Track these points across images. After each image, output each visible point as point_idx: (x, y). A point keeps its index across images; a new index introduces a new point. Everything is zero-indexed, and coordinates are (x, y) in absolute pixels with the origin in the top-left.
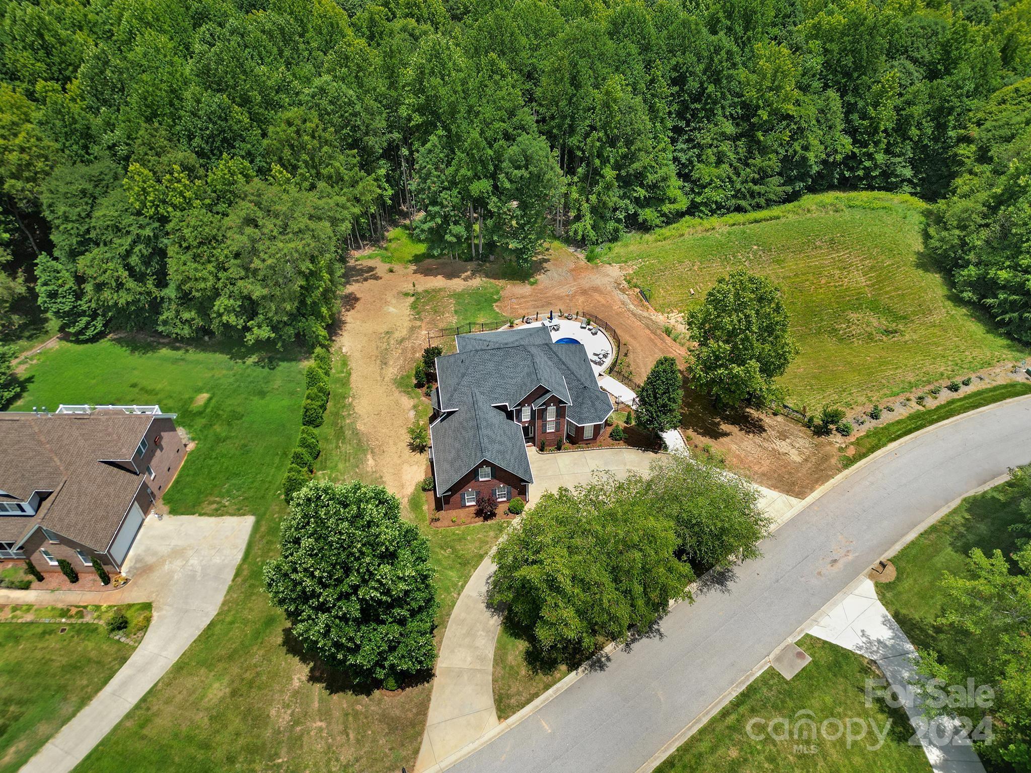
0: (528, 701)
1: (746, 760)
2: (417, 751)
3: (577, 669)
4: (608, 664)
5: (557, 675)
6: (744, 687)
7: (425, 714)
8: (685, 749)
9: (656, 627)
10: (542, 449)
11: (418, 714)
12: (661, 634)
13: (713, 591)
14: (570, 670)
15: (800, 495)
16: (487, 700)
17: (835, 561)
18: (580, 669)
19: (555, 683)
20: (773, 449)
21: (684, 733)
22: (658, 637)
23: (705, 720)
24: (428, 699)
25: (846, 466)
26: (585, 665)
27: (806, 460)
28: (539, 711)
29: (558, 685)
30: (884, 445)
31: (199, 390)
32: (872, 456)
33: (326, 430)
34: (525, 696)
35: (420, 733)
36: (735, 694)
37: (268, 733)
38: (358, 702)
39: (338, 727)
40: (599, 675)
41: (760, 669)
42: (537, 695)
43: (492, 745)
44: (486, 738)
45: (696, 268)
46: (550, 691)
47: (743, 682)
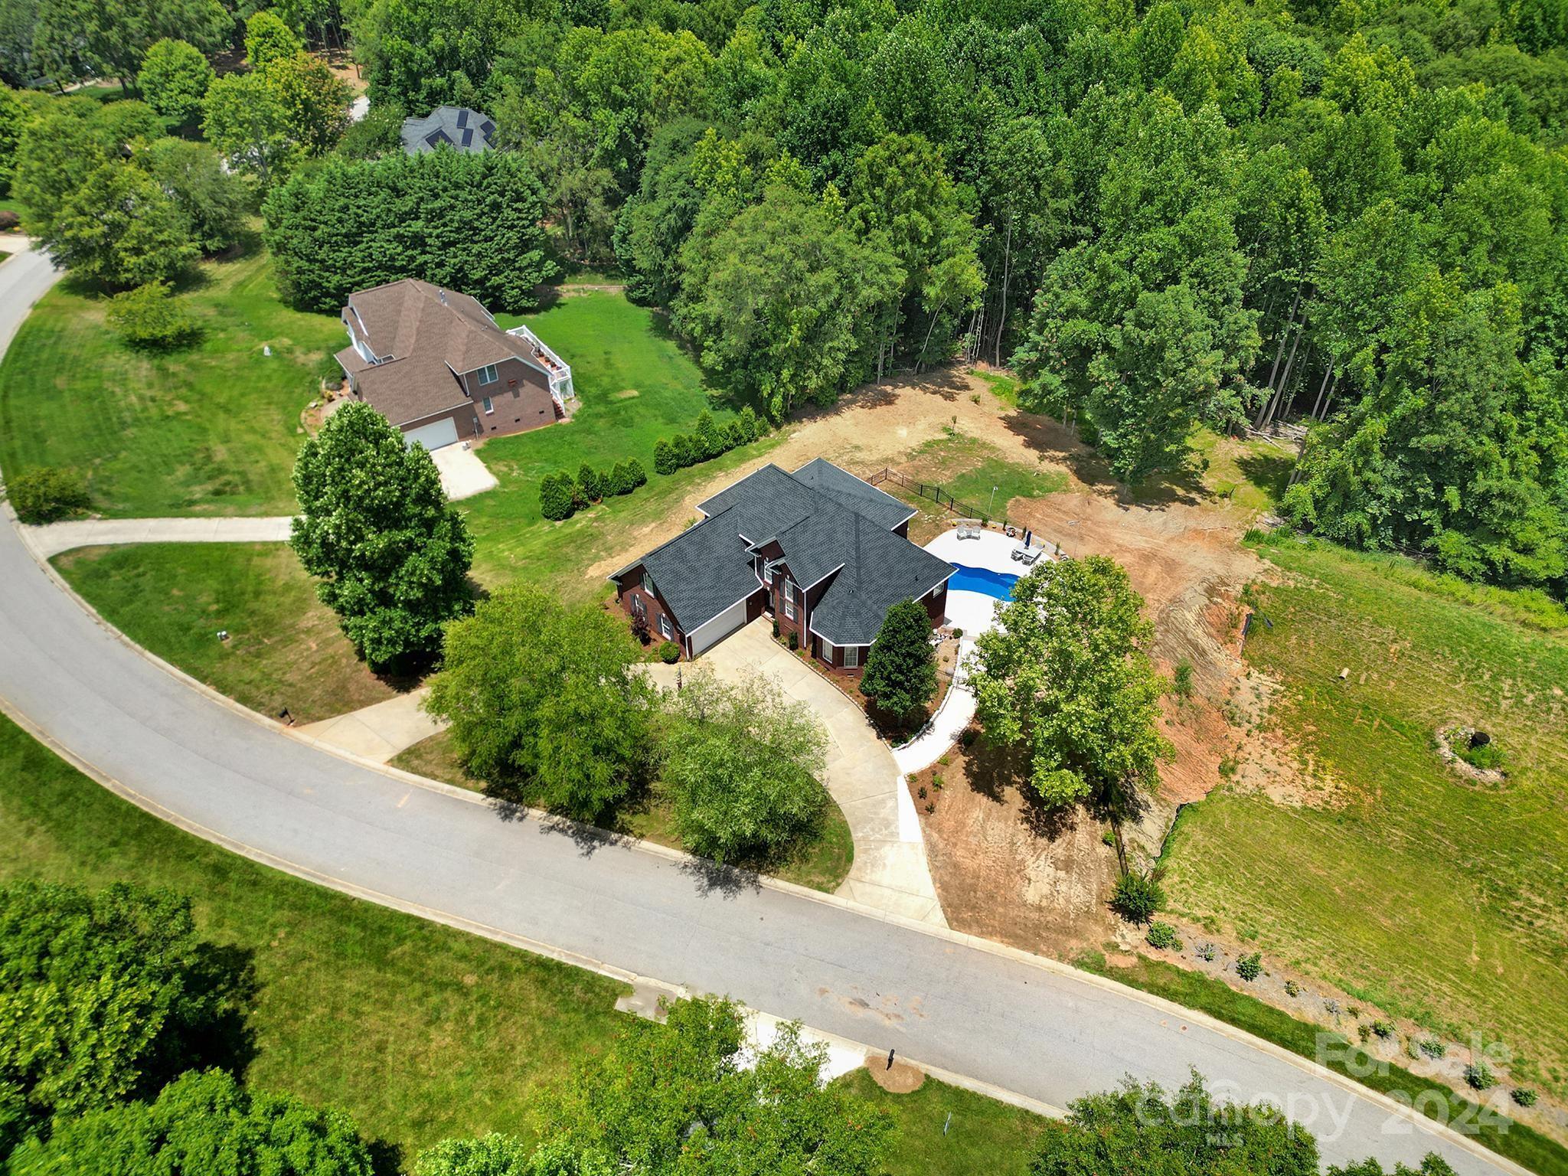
0: (425, 775)
1: (466, 995)
2: (320, 719)
3: (489, 796)
4: (515, 821)
5: (471, 783)
6: (571, 963)
7: (362, 707)
8: (446, 931)
9: (596, 843)
10: (776, 634)
11: (359, 701)
12: (589, 853)
13: (692, 878)
14: (483, 791)
15: (956, 921)
16: (404, 742)
17: (864, 1005)
18: (491, 800)
19: (459, 785)
20: (1023, 861)
21: (470, 925)
22: (585, 851)
23: (498, 939)
24: (379, 700)
25: (1079, 964)
26: (499, 801)
27: (1040, 909)
28: (418, 788)
29: (458, 790)
30: (1192, 1006)
31: (637, 387)
32: (1143, 994)
33: (664, 481)
34: (428, 769)
35: (339, 712)
36: (555, 957)
37: (288, 621)
38: (348, 657)
39: (317, 658)
40: (495, 819)
41: (612, 972)
42: (435, 777)
43: (358, 769)
44: (362, 761)
45: (1394, 647)
46: (447, 787)
47: (578, 959)
